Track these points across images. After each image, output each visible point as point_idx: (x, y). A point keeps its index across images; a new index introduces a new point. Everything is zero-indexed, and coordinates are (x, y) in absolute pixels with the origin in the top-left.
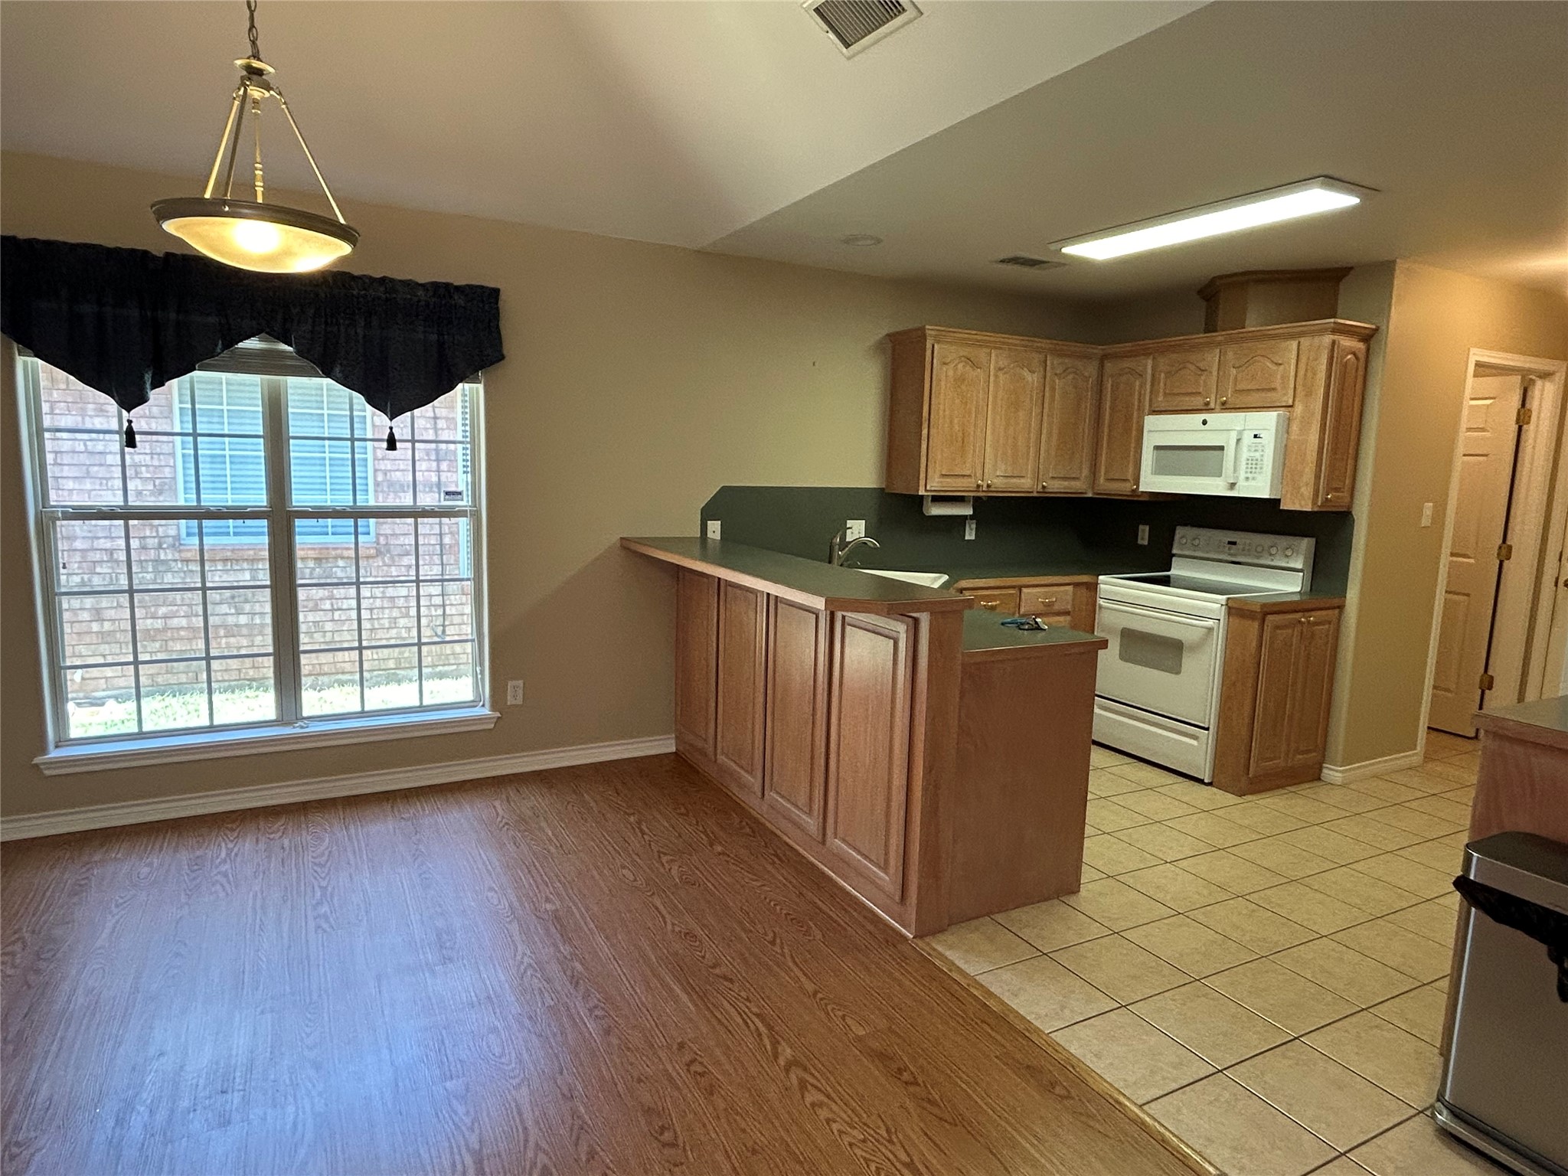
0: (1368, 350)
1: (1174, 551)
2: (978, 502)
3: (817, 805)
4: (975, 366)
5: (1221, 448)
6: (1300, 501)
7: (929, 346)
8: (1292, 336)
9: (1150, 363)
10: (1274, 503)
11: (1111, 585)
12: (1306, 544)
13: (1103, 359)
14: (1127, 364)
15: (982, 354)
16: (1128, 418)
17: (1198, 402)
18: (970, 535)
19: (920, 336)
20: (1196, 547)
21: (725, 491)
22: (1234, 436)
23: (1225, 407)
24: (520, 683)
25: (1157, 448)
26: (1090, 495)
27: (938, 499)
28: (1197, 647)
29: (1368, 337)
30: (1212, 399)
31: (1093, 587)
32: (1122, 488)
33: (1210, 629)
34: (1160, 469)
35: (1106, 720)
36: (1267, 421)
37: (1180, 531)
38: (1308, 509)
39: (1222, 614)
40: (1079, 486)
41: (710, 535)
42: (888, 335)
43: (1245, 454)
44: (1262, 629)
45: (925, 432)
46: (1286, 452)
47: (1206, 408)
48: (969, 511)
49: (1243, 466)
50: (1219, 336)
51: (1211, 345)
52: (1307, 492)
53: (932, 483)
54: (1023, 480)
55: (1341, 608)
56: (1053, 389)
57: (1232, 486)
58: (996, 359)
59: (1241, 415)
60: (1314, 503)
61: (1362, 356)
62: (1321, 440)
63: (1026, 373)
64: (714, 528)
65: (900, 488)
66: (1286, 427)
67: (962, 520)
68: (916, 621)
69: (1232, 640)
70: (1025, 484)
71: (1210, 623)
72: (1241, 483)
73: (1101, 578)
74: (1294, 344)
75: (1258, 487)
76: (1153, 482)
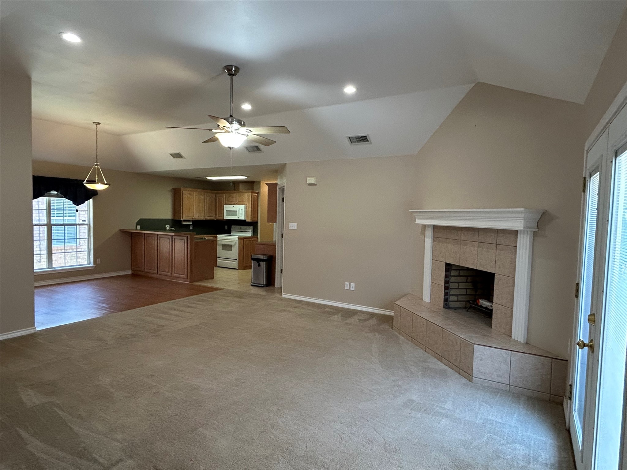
0: (258, 195)
1: (232, 230)
2: (193, 221)
3: (170, 271)
4: (191, 195)
5: (236, 211)
6: (249, 220)
7: (182, 191)
8: (247, 193)
9: (224, 195)
10: (245, 221)
11: (220, 236)
12: (252, 227)
13: (216, 193)
14: (221, 195)
15: (192, 193)
16: (221, 206)
17: (233, 203)
18: (191, 228)
19: (180, 190)
20: (235, 229)
21: (140, 219)
22: (238, 209)
23: (237, 204)
24: (99, 259)
25: (226, 211)
26: (215, 220)
27: (185, 221)
28: (234, 246)
29: (258, 193)
30: (235, 202)
31: (216, 237)
32: (220, 218)
33: (236, 242)
34: (227, 215)
35: (220, 262)
36: (243, 206)
37: (232, 226)
38: (250, 221)
39: (237, 240)
40: (213, 218)
41: (138, 228)
42: (173, 189)
43: (240, 212)
44: (244, 241)
45: (182, 208)
46: (246, 212)
47: (234, 204)
48: (191, 223)
49: (240, 214)
50: (236, 191)
51: (234, 193)
52: (250, 218)
53: (184, 217)
54: (201, 217)
55: (257, 238)
56: (207, 199)
57: (239, 218)
58: (195, 194)
59: (239, 205)
60: (251, 220)
61: (257, 196)
62: (251, 210)
63: (201, 196)
64: (139, 227)
65: (177, 218)
66: (246, 208)
67: (190, 225)
68: (187, 237)
69: (239, 244)
70: (202, 218)
71: (236, 241)
72: (240, 217)
73: (218, 235)
74: (246, 194)
75: (242, 218)
76: (226, 217)
